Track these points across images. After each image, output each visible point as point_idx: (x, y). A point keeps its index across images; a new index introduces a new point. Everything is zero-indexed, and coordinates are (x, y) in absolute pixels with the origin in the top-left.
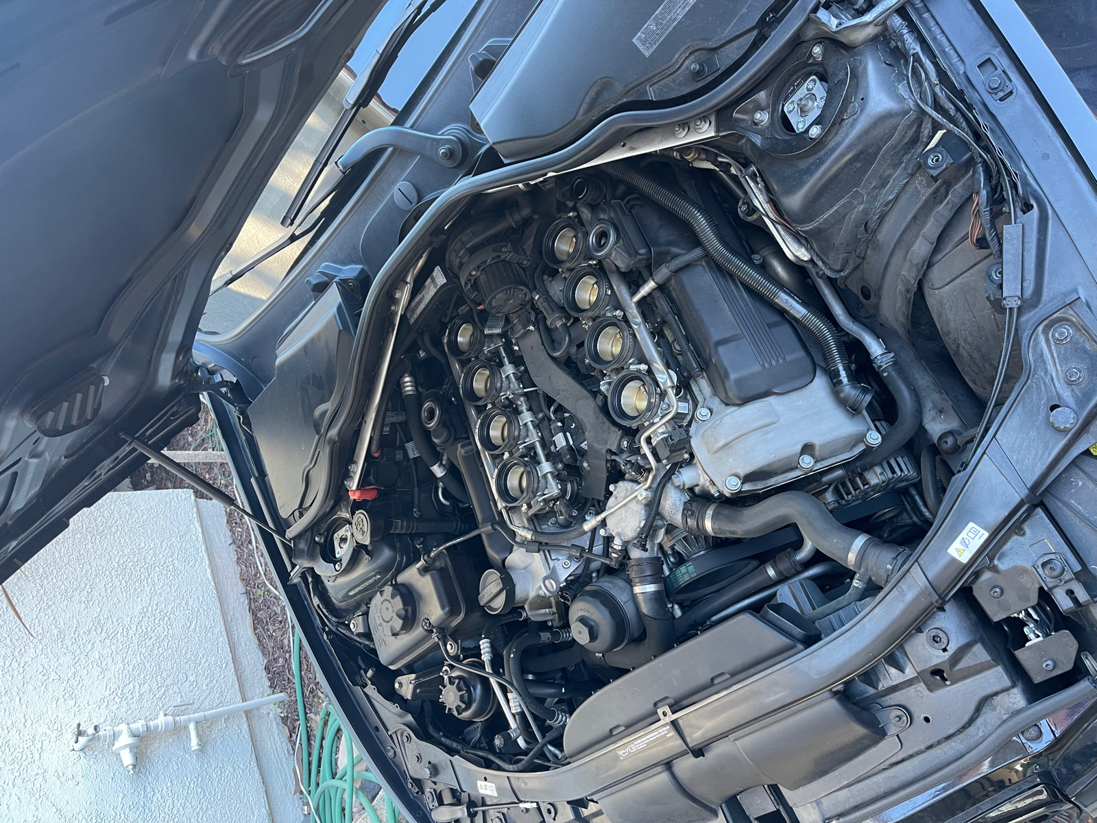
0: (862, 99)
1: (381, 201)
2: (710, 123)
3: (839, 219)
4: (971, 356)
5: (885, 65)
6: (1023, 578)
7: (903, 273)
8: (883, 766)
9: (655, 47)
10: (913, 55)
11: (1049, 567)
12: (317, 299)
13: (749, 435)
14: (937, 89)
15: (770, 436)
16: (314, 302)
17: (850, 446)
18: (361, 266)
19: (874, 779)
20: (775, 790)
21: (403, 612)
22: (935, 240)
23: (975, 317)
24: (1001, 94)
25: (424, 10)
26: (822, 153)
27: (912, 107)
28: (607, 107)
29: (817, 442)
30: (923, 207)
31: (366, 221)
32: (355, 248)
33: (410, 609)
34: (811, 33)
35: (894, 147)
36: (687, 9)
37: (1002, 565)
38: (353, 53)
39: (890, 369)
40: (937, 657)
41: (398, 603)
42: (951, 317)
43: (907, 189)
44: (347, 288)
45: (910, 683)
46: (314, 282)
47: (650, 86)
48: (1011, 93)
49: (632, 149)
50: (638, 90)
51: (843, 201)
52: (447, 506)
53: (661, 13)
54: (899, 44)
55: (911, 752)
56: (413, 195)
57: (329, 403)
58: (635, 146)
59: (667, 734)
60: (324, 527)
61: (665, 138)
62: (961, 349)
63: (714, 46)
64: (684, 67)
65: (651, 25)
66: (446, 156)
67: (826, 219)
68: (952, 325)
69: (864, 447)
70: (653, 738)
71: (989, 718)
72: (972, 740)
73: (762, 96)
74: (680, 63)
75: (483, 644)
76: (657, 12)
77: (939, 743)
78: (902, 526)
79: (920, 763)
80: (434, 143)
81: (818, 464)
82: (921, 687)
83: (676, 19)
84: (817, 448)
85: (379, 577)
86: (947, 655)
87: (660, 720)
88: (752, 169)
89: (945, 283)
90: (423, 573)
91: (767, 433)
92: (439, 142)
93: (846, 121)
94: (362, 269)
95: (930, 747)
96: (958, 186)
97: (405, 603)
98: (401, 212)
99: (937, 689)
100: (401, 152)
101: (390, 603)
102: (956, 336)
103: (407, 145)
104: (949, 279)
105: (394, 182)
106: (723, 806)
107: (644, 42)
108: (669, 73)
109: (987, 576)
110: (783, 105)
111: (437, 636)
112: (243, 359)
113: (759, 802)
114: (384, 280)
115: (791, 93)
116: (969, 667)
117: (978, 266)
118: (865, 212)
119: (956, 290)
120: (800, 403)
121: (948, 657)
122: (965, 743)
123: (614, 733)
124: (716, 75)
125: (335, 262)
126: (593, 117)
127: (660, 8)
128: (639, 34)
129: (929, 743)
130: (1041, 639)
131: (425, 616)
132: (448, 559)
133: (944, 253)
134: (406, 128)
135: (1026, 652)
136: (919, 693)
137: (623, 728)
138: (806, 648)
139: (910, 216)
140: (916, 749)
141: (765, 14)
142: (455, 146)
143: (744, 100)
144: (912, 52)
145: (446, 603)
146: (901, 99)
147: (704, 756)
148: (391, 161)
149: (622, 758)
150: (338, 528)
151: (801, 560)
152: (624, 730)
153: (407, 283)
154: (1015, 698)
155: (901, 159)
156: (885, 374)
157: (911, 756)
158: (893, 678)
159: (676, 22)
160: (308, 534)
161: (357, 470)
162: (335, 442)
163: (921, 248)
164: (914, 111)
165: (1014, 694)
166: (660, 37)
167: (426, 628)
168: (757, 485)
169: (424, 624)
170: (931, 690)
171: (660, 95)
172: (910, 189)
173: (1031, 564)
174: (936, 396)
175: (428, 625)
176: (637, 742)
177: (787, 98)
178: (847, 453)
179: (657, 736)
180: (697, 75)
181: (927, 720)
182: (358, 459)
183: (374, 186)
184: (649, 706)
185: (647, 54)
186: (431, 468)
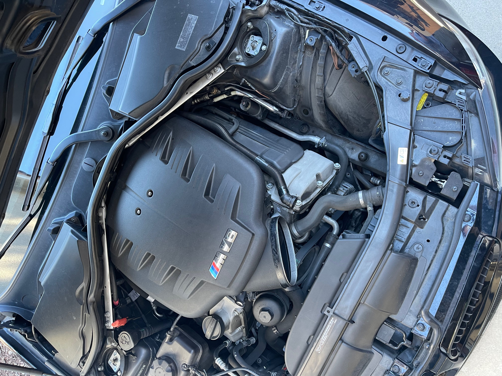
0: (275, 30)
1: (76, 174)
2: (220, 68)
3: (285, 81)
4: (353, 118)
5: (276, 19)
6: (426, 163)
7: (316, 95)
8: (424, 274)
9: (186, 46)
10: (285, 9)
11: (432, 151)
12: (55, 239)
13: (294, 181)
14: (299, 16)
15: (302, 177)
16: (54, 242)
17: (331, 172)
18: (75, 211)
19: (424, 283)
20: (390, 321)
21: (170, 368)
22: (322, 74)
23: (348, 100)
24: (321, 9)
25: (70, 81)
26: (270, 55)
27: (293, 27)
28: (175, 77)
29: (320, 172)
30: (313, 63)
31: (71, 187)
32: (69, 203)
33: (172, 364)
34: (244, 19)
35: (293, 44)
36: (193, 28)
37: (416, 163)
38: (49, 90)
39: (327, 143)
40: (418, 210)
41: (165, 365)
42: (340, 104)
43: (305, 59)
44: (72, 223)
45: (413, 230)
46: (52, 228)
47: (191, 61)
48: (324, 7)
49: (191, 93)
50: (186, 65)
51: (284, 74)
52: (162, 317)
53: (183, 34)
54: (278, 9)
55: (431, 259)
56: (93, 162)
57: (83, 283)
58: (192, 92)
59: (334, 322)
60: (100, 361)
61: (204, 82)
62: (349, 116)
63: (210, 36)
64: (201, 48)
65: (181, 39)
66: (105, 134)
67: (281, 82)
68: (342, 107)
69: (336, 171)
70: (329, 329)
71: (448, 225)
72: (448, 238)
73: (236, 50)
74: (199, 47)
75: (217, 361)
76: (181, 34)
77: (438, 247)
78: (358, 217)
79: (436, 262)
80: (97, 132)
81: (324, 183)
82: (418, 229)
83: (190, 34)
84: (321, 175)
85: (145, 366)
86: (420, 207)
87: (328, 316)
88: (243, 80)
89: (333, 91)
90: (171, 343)
91: (300, 177)
92: (99, 131)
93: (273, 40)
94: (76, 213)
95: (436, 252)
96: (321, 50)
97: (169, 363)
98: (89, 173)
99: (424, 226)
100: (80, 144)
101: (160, 368)
102: (345, 112)
103: (83, 139)
104: (334, 89)
105: (81, 161)
106: (373, 347)
107: (181, 46)
108: (196, 53)
109: (414, 170)
110: (245, 51)
111: (193, 370)
112: (16, 303)
113: (386, 333)
114: (94, 202)
115: (246, 45)
116: (430, 208)
117: (341, 79)
118: (293, 76)
119: (337, 92)
120: (305, 162)
121: (421, 207)
122: (447, 241)
123: (309, 344)
124: (216, 45)
125: (60, 216)
126: (171, 83)
127: (182, 33)
128: (177, 45)
129: (435, 250)
130: (446, 181)
131: (182, 363)
132: (180, 329)
133: (327, 80)
134: (80, 132)
135: (444, 190)
136: (419, 232)
137: (312, 336)
138: (369, 239)
139: (311, 68)
140: (432, 257)
141: (225, 18)
142: (107, 129)
143: (229, 54)
144: (284, 8)
145: (189, 348)
146: (289, 27)
147: (354, 322)
148: (76, 152)
149: (319, 352)
150: (109, 357)
151: (336, 234)
152: (314, 337)
153: (103, 207)
154: (452, 210)
155: (297, 49)
156: (326, 146)
157: (432, 261)
158: (407, 233)
159: (191, 34)
160: (92, 370)
161: (110, 315)
162: (94, 302)
163: (318, 81)
164: (295, 28)
165: (451, 209)
166: (187, 42)
167: (185, 369)
168: (307, 201)
169: (183, 368)
170: (422, 228)
171: (196, 63)
172: (306, 58)
173: (426, 155)
174: (348, 145)
175: (186, 367)
176: (322, 338)
177: (245, 48)
178: (331, 175)
179: (330, 327)
180: (208, 48)
181: (428, 241)
182: (108, 308)
183: (70, 168)
184: (320, 315)
185: (184, 50)
186: (147, 299)
